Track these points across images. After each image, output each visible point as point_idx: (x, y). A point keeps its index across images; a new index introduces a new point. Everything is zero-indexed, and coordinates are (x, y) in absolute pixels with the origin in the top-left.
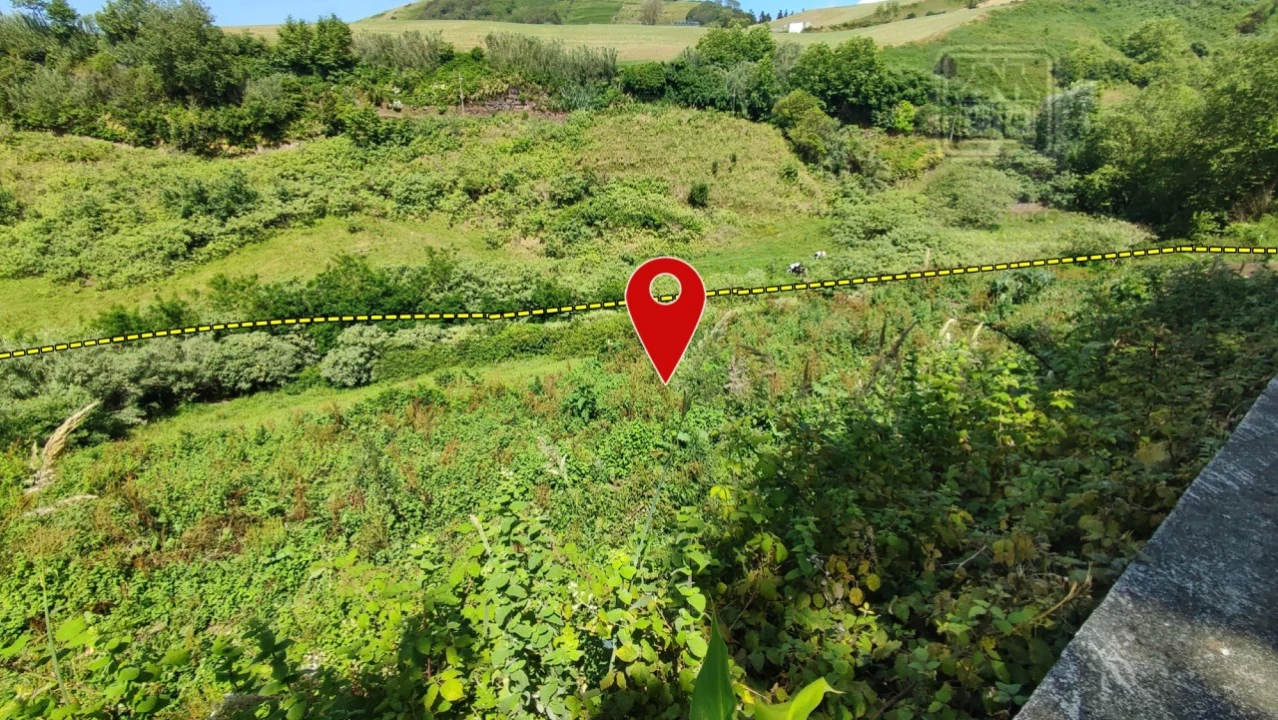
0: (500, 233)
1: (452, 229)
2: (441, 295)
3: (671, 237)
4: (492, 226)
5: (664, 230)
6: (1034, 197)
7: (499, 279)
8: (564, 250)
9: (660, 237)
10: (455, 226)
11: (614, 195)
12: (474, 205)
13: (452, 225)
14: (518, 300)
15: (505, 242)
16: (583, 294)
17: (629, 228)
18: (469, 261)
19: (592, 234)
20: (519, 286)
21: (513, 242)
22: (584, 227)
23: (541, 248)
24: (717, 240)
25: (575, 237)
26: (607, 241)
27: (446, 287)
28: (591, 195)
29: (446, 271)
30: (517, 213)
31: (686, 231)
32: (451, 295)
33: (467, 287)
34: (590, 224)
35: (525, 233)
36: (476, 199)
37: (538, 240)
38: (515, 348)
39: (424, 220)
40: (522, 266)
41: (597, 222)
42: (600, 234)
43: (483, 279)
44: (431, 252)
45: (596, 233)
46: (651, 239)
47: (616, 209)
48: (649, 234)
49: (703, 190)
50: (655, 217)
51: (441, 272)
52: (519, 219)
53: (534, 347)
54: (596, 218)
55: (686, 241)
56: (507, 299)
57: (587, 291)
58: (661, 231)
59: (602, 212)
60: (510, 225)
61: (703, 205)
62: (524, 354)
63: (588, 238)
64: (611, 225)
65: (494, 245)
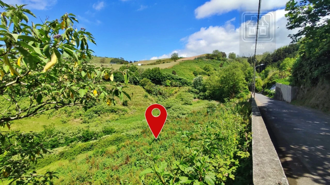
0: (67, 118)
1: (49, 119)
2: (50, 139)
3: (120, 114)
4: (64, 117)
5: (118, 112)
6: (197, 98)
7: (70, 132)
8: (89, 121)
9: (117, 114)
10: (50, 118)
11: (103, 105)
12: (57, 111)
13: (49, 118)
14: (77, 137)
15: (68, 121)
16: (98, 132)
17: (108, 113)
18: (58, 128)
19: (97, 116)
20: (77, 133)
21: (71, 121)
22: (94, 114)
23: (81, 121)
24: (132, 113)
25: (92, 117)
26: (102, 117)
27: (52, 136)
28: (96, 105)
29: (51, 131)
30: (72, 112)
31: (123, 112)
32: (53, 139)
33: (59, 135)
34: (96, 113)
35: (75, 118)
36: (57, 110)
37: (80, 119)
38: (82, 150)
39: (38, 117)
40: (78, 127)
41: (98, 112)
42: (99, 115)
43: (64, 132)
44: (44, 127)
45: (98, 115)
46: (114, 115)
47: (103, 108)
48: (113, 114)
49: (126, 102)
50: (115, 109)
51: (49, 132)
52: (73, 114)
53: (88, 149)
54: (98, 111)
55: (124, 115)
56: (73, 137)
57: (99, 131)
58: (116, 113)
60: (70, 116)
61: (127, 105)
62: (85, 151)
63: (96, 117)
64: (102, 113)
65: (65, 122)
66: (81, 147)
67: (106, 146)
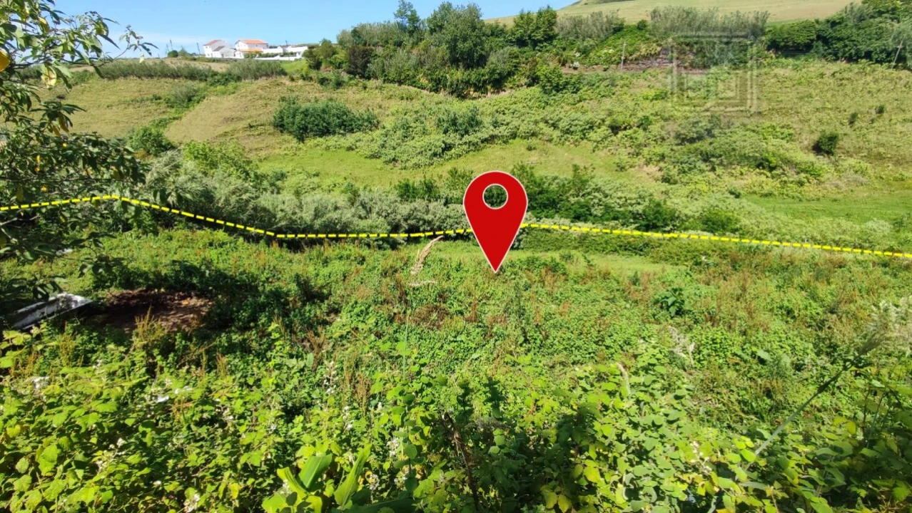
0: (629, 160)
1: (594, 154)
2: (576, 199)
3: (785, 179)
4: (623, 155)
5: (778, 171)
7: (620, 194)
8: (677, 178)
9: (773, 177)
10: (597, 152)
11: (735, 137)
12: (614, 138)
13: (594, 151)
14: (630, 212)
15: (631, 167)
16: (686, 215)
17: (742, 167)
18: (602, 178)
19: (706, 169)
20: (634, 201)
21: (637, 168)
22: (700, 162)
23: (659, 175)
24: (837, 186)
25: (690, 169)
26: (718, 176)
27: (581, 194)
28: (713, 136)
29: (584, 182)
30: (646, 146)
31: (803, 175)
32: (582, 200)
33: (595, 197)
34: (705, 161)
35: (648, 162)
36: (616, 134)
37: (657, 168)
38: (620, 246)
39: (576, 146)
40: (640, 186)
41: (712, 159)
42: (713, 169)
43: (607, 192)
44: (576, 168)
45: (709, 168)
46: (763, 178)
47: (734, 150)
48: (761, 174)
49: (833, 139)
50: (772, 159)
51: (580, 183)
52: (645, 151)
53: (635, 249)
54: (713, 156)
55: (801, 184)
56: (622, 209)
57: (690, 213)
58: (774, 172)
59: (718, 151)
60: (638, 154)
61: (829, 153)
62: (626, 252)
63: (702, 171)
64: (725, 162)
65: (622, 169)
66: (623, 239)
67: (678, 259)
